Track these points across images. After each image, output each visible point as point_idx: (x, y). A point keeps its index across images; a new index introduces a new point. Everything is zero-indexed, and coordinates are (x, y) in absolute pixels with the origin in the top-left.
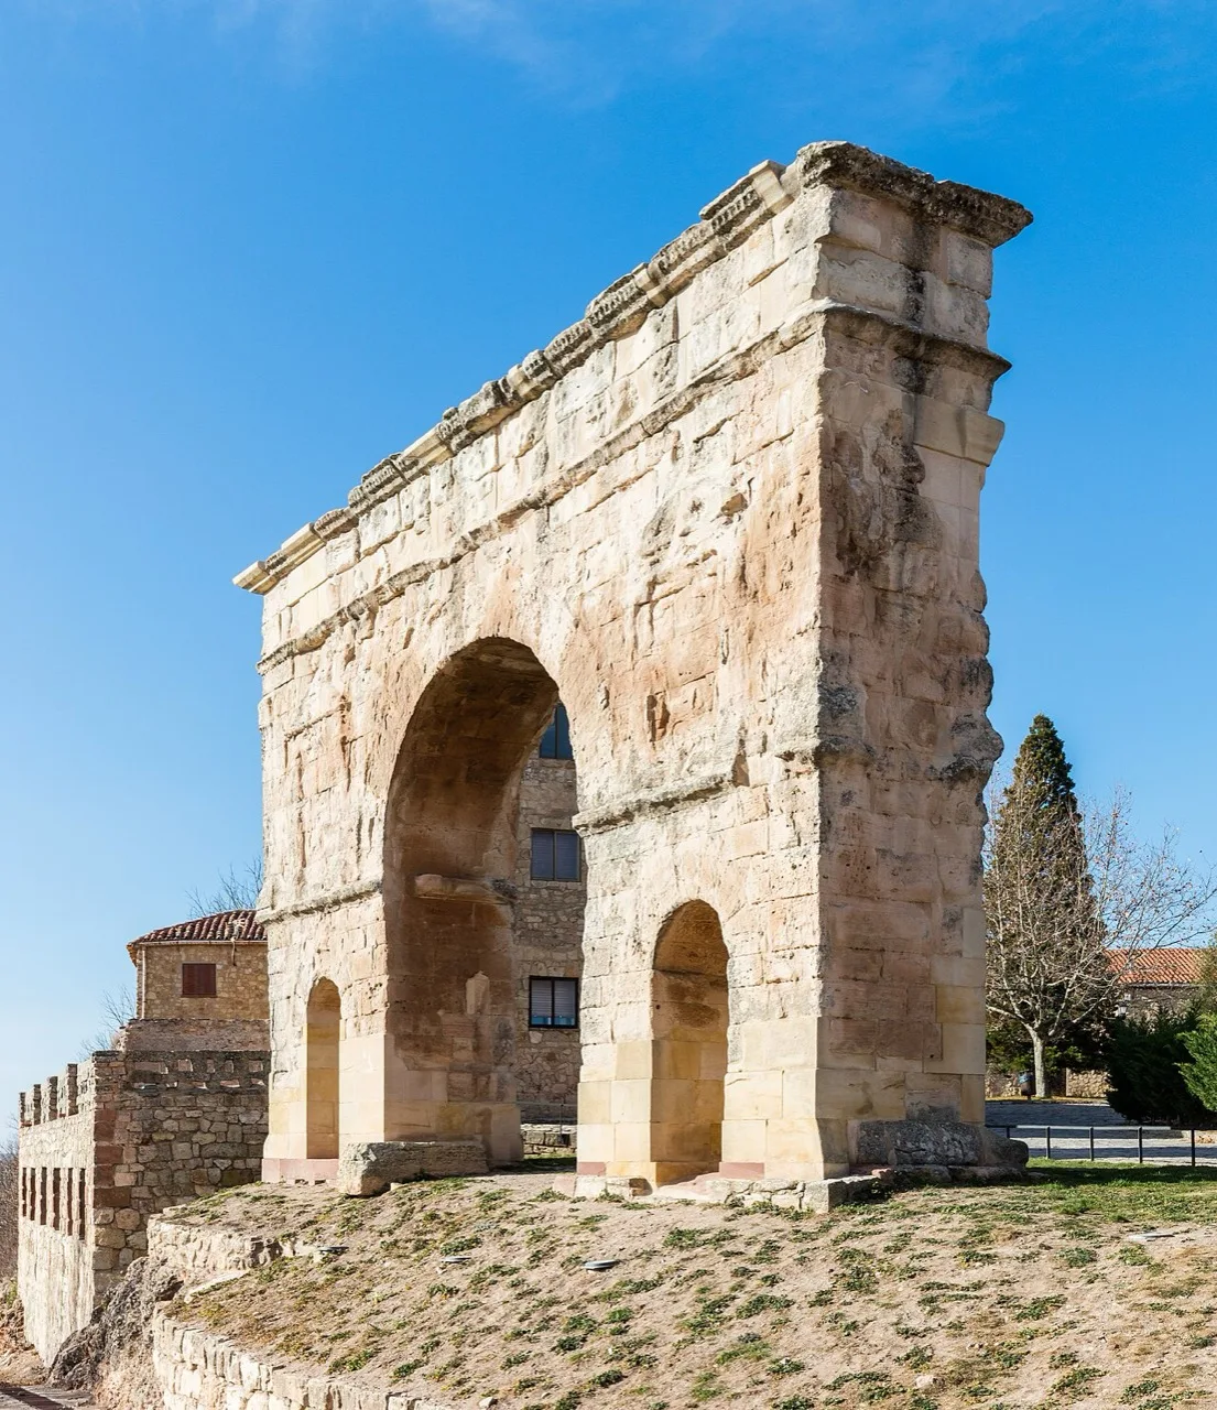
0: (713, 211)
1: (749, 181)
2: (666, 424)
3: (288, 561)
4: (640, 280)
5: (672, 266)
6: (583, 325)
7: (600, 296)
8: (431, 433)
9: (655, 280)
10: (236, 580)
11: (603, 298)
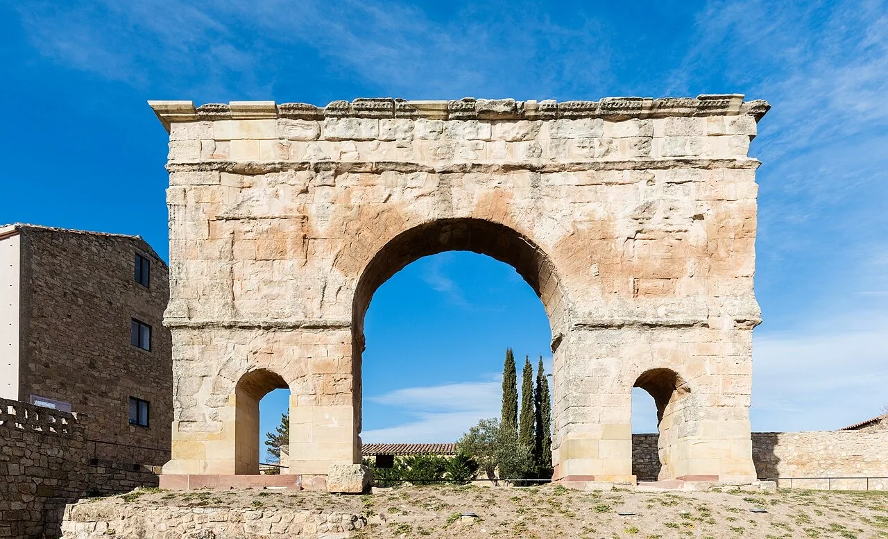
0: (705, 98)
1: (730, 97)
2: (647, 169)
3: (228, 113)
4: (645, 104)
5: (665, 107)
6: (596, 104)
7: (617, 98)
8: (445, 102)
9: (651, 108)
10: (151, 103)
11: (619, 100)
